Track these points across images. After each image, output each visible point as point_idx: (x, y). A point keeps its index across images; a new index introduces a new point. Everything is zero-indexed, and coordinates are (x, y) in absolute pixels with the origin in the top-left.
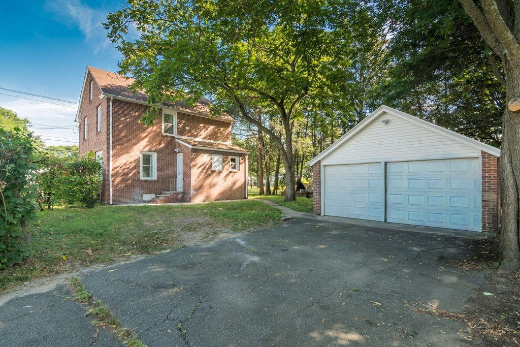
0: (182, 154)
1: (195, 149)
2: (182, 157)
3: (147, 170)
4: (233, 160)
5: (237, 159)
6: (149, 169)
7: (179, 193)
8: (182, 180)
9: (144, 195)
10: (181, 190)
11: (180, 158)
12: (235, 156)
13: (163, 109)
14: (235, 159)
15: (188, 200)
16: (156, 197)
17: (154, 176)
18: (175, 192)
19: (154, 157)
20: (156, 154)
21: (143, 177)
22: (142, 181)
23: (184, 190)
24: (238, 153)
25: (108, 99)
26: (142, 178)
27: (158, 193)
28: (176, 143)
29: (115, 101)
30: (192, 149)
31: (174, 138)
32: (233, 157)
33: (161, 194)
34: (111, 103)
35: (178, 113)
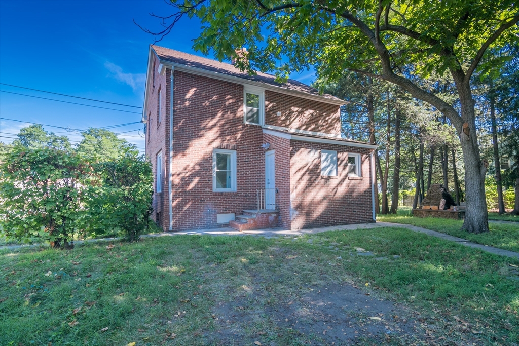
0: (273, 151)
1: (295, 141)
2: (274, 155)
3: (223, 178)
4: (351, 160)
5: (357, 156)
6: (226, 174)
7: (269, 214)
8: (274, 191)
9: (218, 215)
10: (273, 208)
11: (270, 157)
12: (355, 152)
13: (245, 85)
14: (354, 158)
15: (285, 224)
16: (236, 219)
17: (233, 187)
18: (264, 211)
19: (233, 156)
20: (235, 152)
21: (218, 187)
22: (216, 194)
23: (277, 208)
24: (359, 148)
25: (168, 71)
26: (215, 189)
27: (239, 213)
28: (264, 136)
29: (177, 73)
30: (291, 140)
31: (260, 127)
32: (352, 155)
33: (242, 213)
34: (172, 77)
35: (266, 91)
